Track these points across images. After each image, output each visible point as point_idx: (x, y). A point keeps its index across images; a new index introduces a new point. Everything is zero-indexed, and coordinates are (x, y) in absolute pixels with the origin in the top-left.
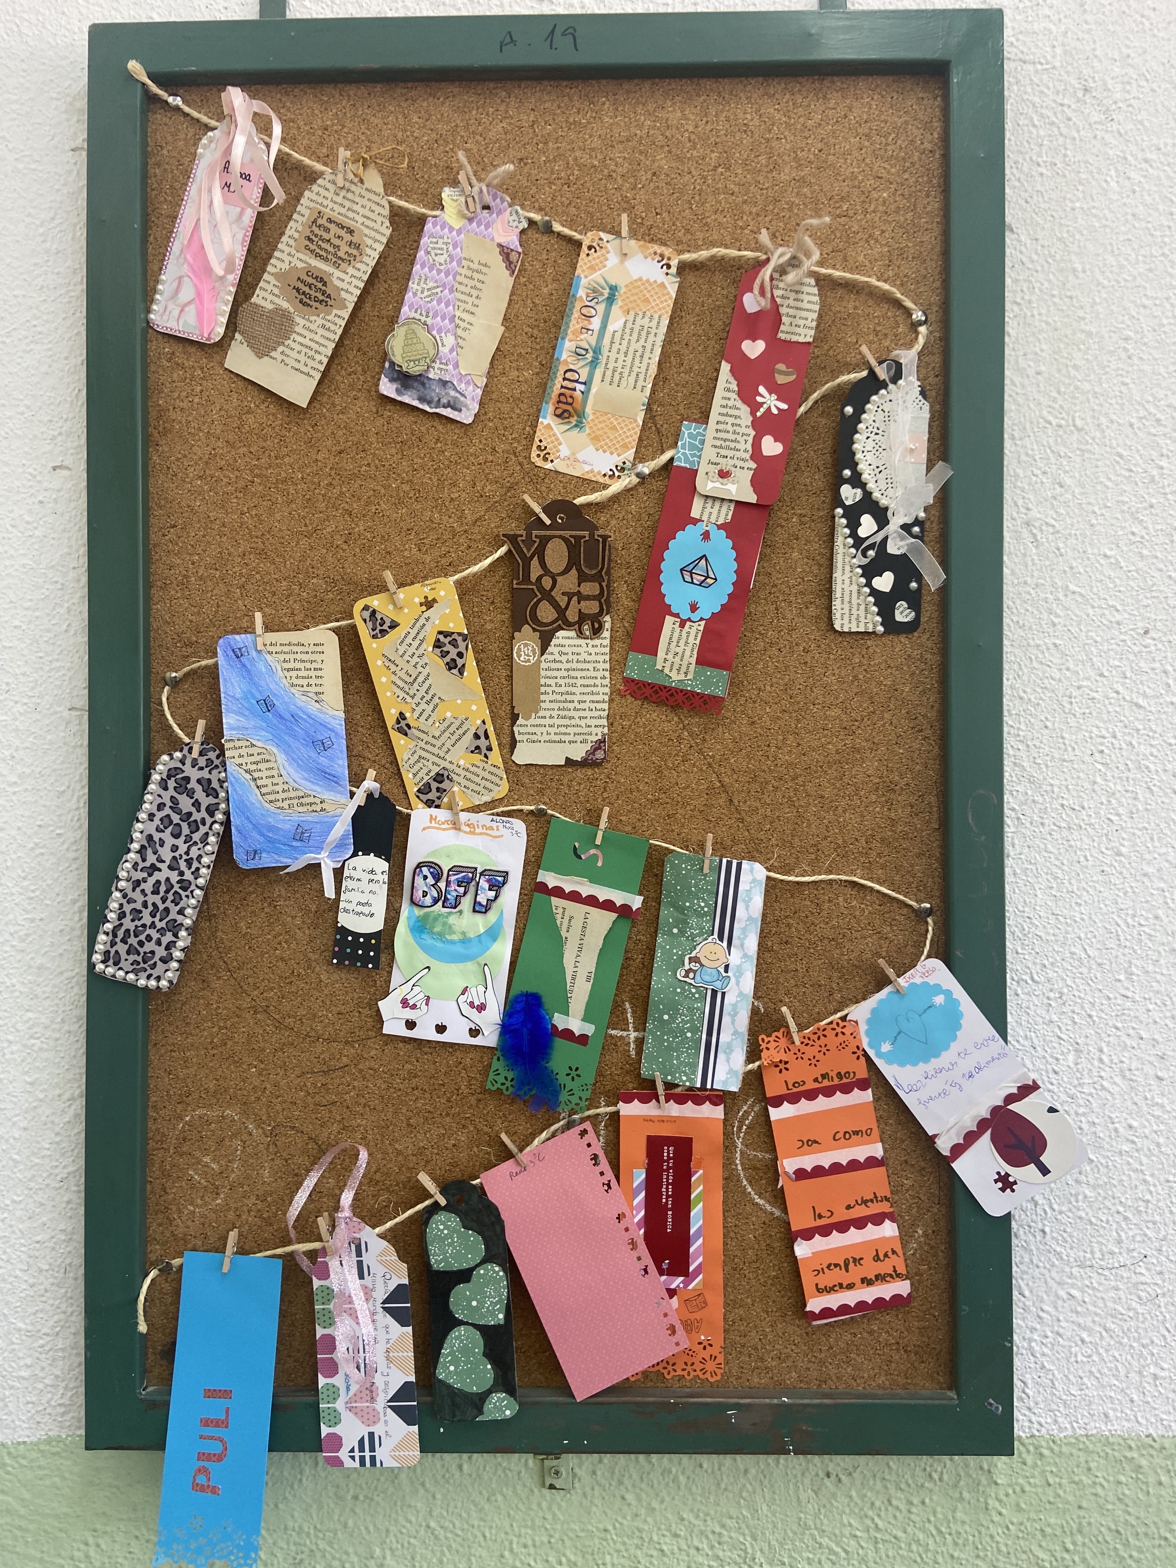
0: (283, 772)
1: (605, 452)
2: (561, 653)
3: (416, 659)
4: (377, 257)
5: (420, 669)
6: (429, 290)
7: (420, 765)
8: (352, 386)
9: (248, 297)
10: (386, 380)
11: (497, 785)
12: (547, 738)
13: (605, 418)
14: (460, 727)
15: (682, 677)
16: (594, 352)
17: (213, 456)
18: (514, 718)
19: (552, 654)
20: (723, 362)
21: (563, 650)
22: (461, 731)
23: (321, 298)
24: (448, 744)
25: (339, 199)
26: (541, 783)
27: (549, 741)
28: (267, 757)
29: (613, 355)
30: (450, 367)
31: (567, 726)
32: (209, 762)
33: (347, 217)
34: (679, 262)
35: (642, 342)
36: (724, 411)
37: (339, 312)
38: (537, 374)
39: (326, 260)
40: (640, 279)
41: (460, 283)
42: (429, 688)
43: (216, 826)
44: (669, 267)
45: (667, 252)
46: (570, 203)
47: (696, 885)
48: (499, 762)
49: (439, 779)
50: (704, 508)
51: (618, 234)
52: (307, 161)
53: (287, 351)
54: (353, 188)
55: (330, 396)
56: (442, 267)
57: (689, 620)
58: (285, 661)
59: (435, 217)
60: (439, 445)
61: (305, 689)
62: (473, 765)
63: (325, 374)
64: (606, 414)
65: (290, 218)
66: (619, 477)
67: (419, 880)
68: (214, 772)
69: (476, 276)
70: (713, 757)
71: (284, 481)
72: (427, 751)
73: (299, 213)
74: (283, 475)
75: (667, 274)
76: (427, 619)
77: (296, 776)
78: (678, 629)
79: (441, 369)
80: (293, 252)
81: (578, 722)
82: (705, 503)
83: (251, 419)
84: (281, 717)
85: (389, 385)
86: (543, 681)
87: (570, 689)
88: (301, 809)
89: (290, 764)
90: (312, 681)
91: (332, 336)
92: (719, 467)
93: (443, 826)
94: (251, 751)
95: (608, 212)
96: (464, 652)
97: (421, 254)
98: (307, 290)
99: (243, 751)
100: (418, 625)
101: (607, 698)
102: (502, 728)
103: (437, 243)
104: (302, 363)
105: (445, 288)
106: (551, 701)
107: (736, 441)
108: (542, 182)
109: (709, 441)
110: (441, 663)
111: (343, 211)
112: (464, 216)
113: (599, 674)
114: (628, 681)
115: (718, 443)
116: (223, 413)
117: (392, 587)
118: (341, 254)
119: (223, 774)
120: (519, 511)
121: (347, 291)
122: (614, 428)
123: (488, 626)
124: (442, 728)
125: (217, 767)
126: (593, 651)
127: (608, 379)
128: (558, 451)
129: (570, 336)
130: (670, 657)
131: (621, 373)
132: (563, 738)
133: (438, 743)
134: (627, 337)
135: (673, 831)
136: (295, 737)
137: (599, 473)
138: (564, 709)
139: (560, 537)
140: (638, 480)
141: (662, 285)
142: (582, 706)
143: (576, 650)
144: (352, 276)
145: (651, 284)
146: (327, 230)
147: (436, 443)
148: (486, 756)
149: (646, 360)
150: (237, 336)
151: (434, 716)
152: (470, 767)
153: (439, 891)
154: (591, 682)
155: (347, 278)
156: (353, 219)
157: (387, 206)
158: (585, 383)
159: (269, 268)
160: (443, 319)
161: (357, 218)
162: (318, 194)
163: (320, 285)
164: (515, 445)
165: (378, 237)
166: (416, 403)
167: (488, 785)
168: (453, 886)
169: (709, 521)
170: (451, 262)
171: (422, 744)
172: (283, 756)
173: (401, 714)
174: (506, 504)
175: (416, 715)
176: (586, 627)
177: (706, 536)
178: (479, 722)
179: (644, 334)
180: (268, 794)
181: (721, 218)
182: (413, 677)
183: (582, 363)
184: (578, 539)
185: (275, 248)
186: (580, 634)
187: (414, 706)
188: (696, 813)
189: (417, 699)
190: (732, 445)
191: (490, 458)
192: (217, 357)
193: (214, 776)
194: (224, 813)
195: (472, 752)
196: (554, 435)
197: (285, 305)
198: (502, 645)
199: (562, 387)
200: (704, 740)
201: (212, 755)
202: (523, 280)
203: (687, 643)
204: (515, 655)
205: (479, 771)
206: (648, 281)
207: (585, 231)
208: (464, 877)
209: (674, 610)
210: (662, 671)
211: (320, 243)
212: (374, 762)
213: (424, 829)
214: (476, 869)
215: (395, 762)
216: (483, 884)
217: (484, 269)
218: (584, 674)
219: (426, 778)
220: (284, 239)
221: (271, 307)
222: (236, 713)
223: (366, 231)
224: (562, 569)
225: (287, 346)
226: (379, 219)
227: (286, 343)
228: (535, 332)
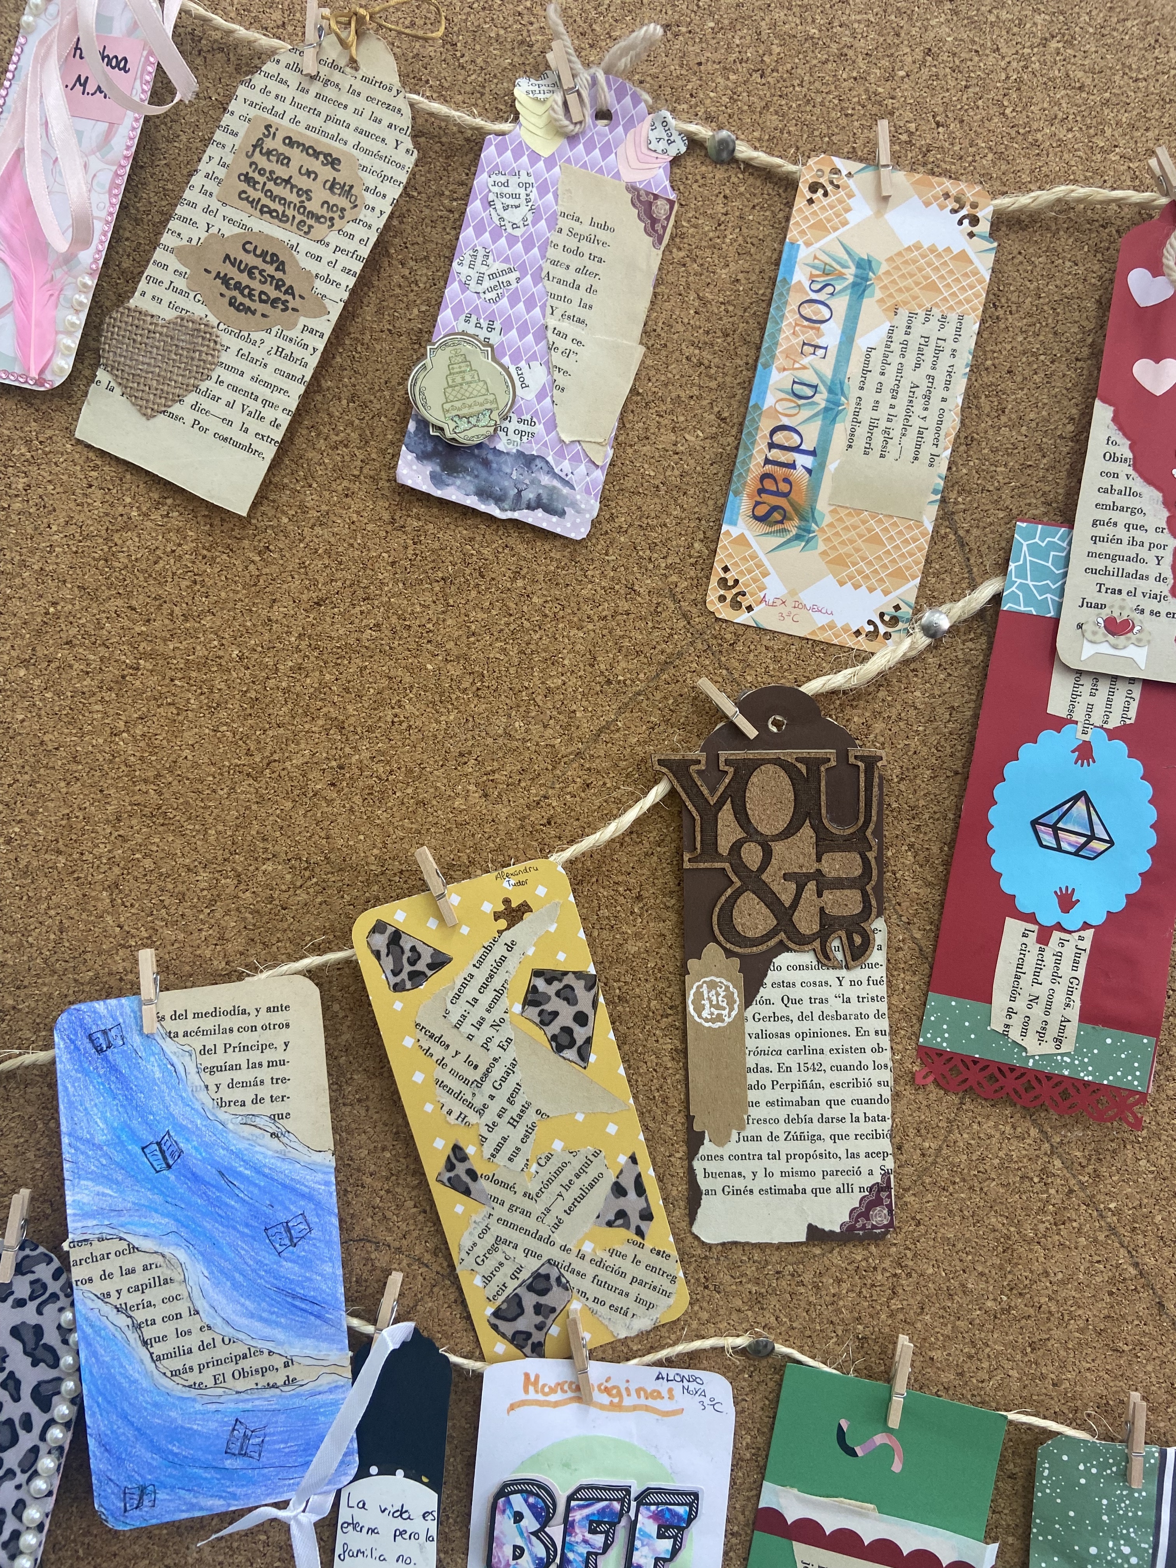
0: (201, 1304)
1: (857, 587)
2: (787, 1001)
3: (486, 1031)
4: (388, 210)
5: (495, 1052)
6: (492, 276)
7: (499, 1256)
8: (339, 472)
9: (123, 298)
10: (411, 457)
11: (665, 1293)
12: (766, 1183)
13: (855, 520)
14: (583, 1170)
15: (1048, 1048)
16: (831, 391)
17: (51, 620)
18: (694, 1141)
19: (768, 1002)
20: (1098, 403)
21: (792, 993)
22: (585, 1180)
23: (274, 294)
24: (558, 1210)
25: (308, 100)
26: (757, 1281)
27: (770, 1191)
28: (164, 1272)
29: (869, 396)
30: (539, 428)
31: (806, 1157)
32: (38, 1287)
33: (325, 134)
34: (994, 212)
35: (926, 368)
36: (1108, 499)
37: (312, 323)
38: (714, 437)
39: (282, 218)
40: (918, 246)
41: (554, 263)
42: (516, 1091)
43: (56, 1433)
44: (974, 221)
45: (971, 192)
46: (766, 107)
47: (1111, 1510)
48: (668, 1243)
49: (541, 1285)
50: (1075, 695)
51: (870, 159)
52: (241, 31)
53: (206, 403)
54: (337, 77)
55: (294, 491)
56: (517, 232)
57: (1059, 927)
58: (204, 1051)
59: (503, 134)
60: (520, 583)
61: (250, 1109)
62: (612, 1252)
63: (284, 448)
64: (859, 512)
65: (207, 141)
66: (887, 636)
67: (504, 1524)
68: (47, 1309)
69: (586, 247)
70: (1117, 1212)
71: (203, 665)
72: (513, 1226)
73: (226, 129)
74: (201, 651)
75: (971, 235)
76: (510, 947)
77: (229, 1310)
78: (1034, 947)
79: (521, 433)
80: (215, 205)
81: (828, 1145)
82: (1077, 685)
83: (131, 541)
84: (196, 1178)
85: (416, 466)
86: (751, 1061)
87: (809, 1076)
88: (242, 1384)
89: (217, 1284)
90: (264, 1092)
91: (297, 370)
92: (1105, 613)
93: (553, 1398)
94: (128, 1261)
95: (843, 121)
96: (589, 1011)
97: (475, 206)
98: (244, 279)
99: (111, 1265)
100: (490, 960)
101: (887, 1093)
102: (669, 1165)
103: (506, 184)
104: (237, 425)
105: (524, 274)
106: (770, 1104)
107: (1137, 559)
108: (710, 67)
109: (1078, 562)
110: (540, 1037)
111: (317, 122)
112: (559, 132)
113: (869, 1042)
114: (927, 1054)
115: (1100, 564)
116: (72, 529)
117: (435, 882)
118: (313, 206)
119: (68, 1315)
120: (685, 709)
121: (327, 280)
122: (875, 540)
123: (632, 947)
124: (545, 1174)
125: (54, 1297)
126: (852, 992)
127: (860, 443)
128: (762, 588)
129: (780, 360)
130: (1020, 1004)
131: (887, 431)
132: (802, 1182)
133: (537, 1208)
134: (894, 359)
135: (1043, 1377)
136: (227, 1221)
137: (846, 629)
138: (799, 1119)
139: (777, 762)
140: (927, 641)
141: (963, 257)
142: (837, 1111)
143: (818, 992)
144: (337, 249)
145: (939, 256)
146: (285, 160)
147: (513, 580)
148: (640, 1232)
149: (935, 403)
150: (102, 375)
151: (528, 1150)
152: (606, 1256)
153: (550, 1546)
154: (852, 1059)
155: (326, 254)
156: (336, 138)
157: (407, 111)
158: (813, 453)
159: (167, 239)
160: (522, 333)
161: (345, 134)
162: (265, 91)
163: (270, 269)
164: (674, 578)
165: (390, 170)
166: (472, 501)
167: (647, 1294)
168: (581, 1533)
169: (1088, 723)
170: (535, 223)
171: (501, 1212)
172: (201, 1267)
173: (457, 1149)
174: (658, 696)
175: (488, 1149)
176: (836, 943)
177: (1085, 752)
178: (623, 1159)
179: (929, 352)
180: (168, 1356)
181: (1062, 133)
182: (482, 1069)
183: (806, 413)
184: (813, 764)
185: (177, 199)
186: (825, 959)
187: (484, 1131)
188: (1090, 1335)
189: (490, 1116)
190: (1130, 567)
191: (624, 606)
192: (60, 419)
193: (49, 1320)
194: (73, 1401)
195: (610, 1224)
196: (754, 557)
197: (199, 310)
198: (661, 985)
199: (767, 461)
200: (1097, 1176)
201: (44, 1272)
202: (678, 255)
203: (1056, 977)
204: (691, 1008)
205: (626, 1265)
206: (933, 249)
207: (800, 155)
208: (602, 1512)
209: (1023, 905)
210: (1005, 1035)
211: (270, 185)
212: (399, 1250)
213: (512, 1407)
214: (627, 1490)
215: (443, 1249)
216: (647, 1525)
217: (602, 235)
218: (836, 1043)
219: (512, 1285)
220: (197, 180)
221: (169, 315)
222: (97, 1178)
223: (365, 160)
224: (781, 826)
225: (206, 393)
226: (391, 136)
227: (203, 386)
228: (707, 355)
